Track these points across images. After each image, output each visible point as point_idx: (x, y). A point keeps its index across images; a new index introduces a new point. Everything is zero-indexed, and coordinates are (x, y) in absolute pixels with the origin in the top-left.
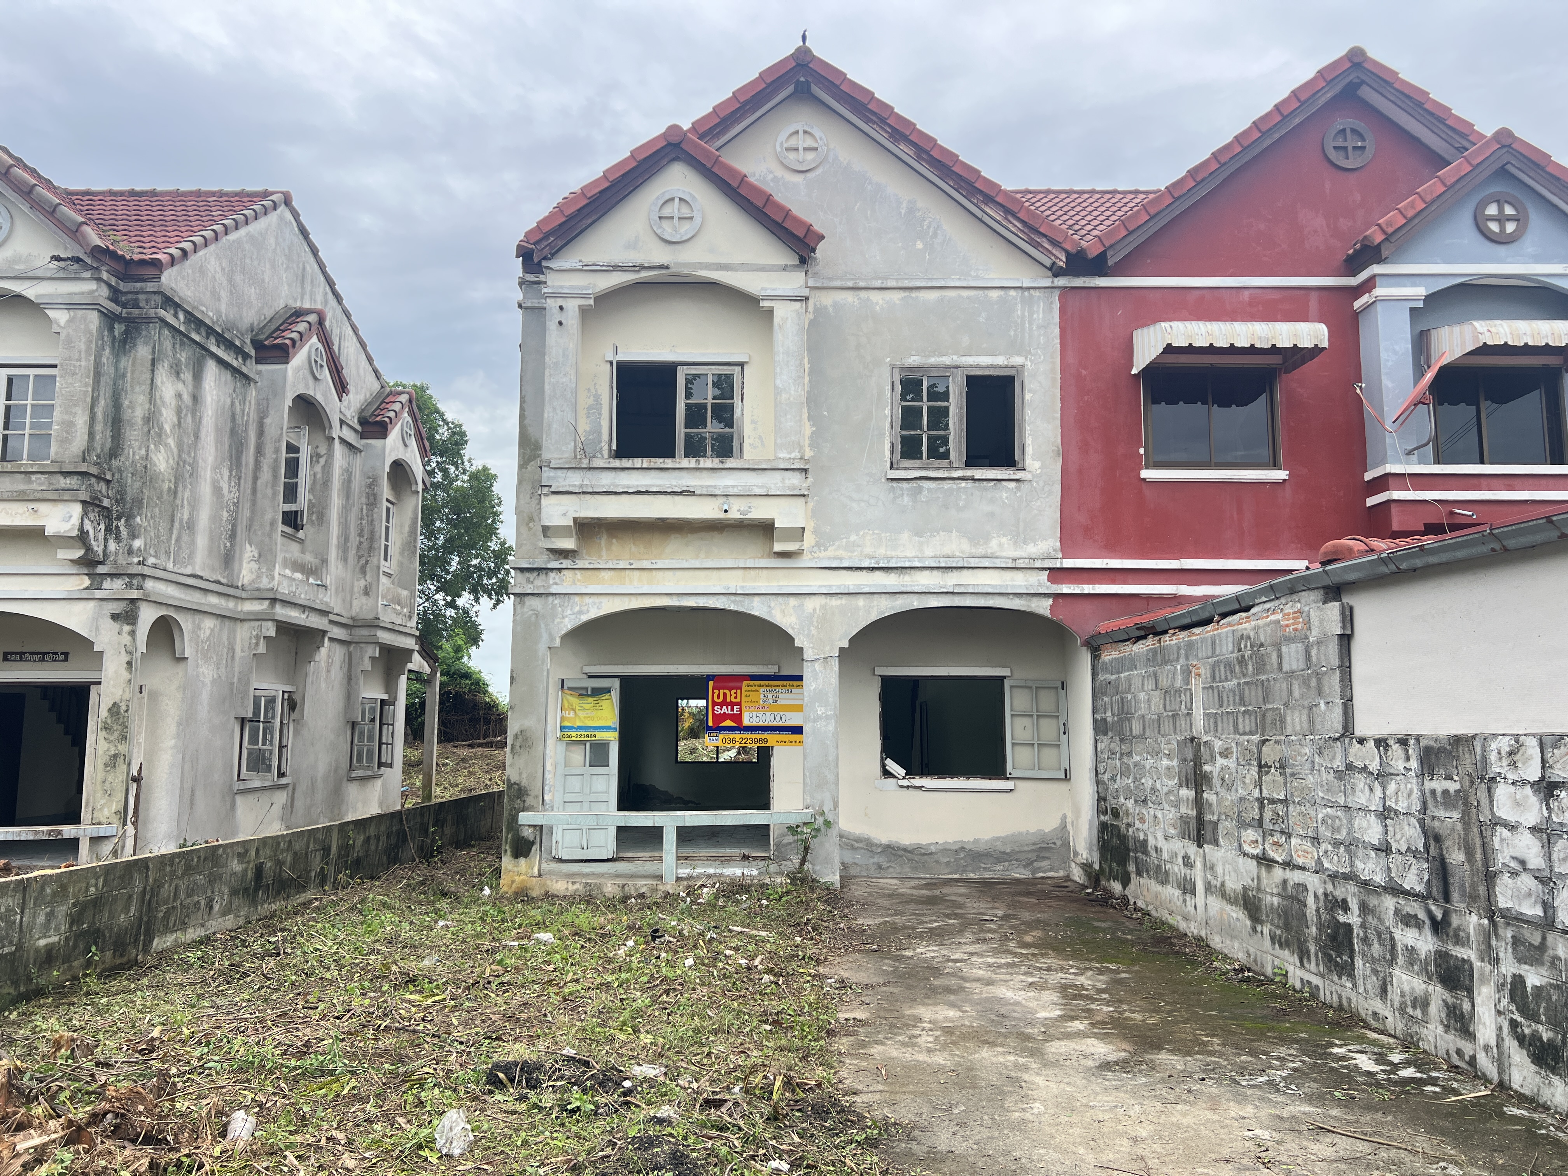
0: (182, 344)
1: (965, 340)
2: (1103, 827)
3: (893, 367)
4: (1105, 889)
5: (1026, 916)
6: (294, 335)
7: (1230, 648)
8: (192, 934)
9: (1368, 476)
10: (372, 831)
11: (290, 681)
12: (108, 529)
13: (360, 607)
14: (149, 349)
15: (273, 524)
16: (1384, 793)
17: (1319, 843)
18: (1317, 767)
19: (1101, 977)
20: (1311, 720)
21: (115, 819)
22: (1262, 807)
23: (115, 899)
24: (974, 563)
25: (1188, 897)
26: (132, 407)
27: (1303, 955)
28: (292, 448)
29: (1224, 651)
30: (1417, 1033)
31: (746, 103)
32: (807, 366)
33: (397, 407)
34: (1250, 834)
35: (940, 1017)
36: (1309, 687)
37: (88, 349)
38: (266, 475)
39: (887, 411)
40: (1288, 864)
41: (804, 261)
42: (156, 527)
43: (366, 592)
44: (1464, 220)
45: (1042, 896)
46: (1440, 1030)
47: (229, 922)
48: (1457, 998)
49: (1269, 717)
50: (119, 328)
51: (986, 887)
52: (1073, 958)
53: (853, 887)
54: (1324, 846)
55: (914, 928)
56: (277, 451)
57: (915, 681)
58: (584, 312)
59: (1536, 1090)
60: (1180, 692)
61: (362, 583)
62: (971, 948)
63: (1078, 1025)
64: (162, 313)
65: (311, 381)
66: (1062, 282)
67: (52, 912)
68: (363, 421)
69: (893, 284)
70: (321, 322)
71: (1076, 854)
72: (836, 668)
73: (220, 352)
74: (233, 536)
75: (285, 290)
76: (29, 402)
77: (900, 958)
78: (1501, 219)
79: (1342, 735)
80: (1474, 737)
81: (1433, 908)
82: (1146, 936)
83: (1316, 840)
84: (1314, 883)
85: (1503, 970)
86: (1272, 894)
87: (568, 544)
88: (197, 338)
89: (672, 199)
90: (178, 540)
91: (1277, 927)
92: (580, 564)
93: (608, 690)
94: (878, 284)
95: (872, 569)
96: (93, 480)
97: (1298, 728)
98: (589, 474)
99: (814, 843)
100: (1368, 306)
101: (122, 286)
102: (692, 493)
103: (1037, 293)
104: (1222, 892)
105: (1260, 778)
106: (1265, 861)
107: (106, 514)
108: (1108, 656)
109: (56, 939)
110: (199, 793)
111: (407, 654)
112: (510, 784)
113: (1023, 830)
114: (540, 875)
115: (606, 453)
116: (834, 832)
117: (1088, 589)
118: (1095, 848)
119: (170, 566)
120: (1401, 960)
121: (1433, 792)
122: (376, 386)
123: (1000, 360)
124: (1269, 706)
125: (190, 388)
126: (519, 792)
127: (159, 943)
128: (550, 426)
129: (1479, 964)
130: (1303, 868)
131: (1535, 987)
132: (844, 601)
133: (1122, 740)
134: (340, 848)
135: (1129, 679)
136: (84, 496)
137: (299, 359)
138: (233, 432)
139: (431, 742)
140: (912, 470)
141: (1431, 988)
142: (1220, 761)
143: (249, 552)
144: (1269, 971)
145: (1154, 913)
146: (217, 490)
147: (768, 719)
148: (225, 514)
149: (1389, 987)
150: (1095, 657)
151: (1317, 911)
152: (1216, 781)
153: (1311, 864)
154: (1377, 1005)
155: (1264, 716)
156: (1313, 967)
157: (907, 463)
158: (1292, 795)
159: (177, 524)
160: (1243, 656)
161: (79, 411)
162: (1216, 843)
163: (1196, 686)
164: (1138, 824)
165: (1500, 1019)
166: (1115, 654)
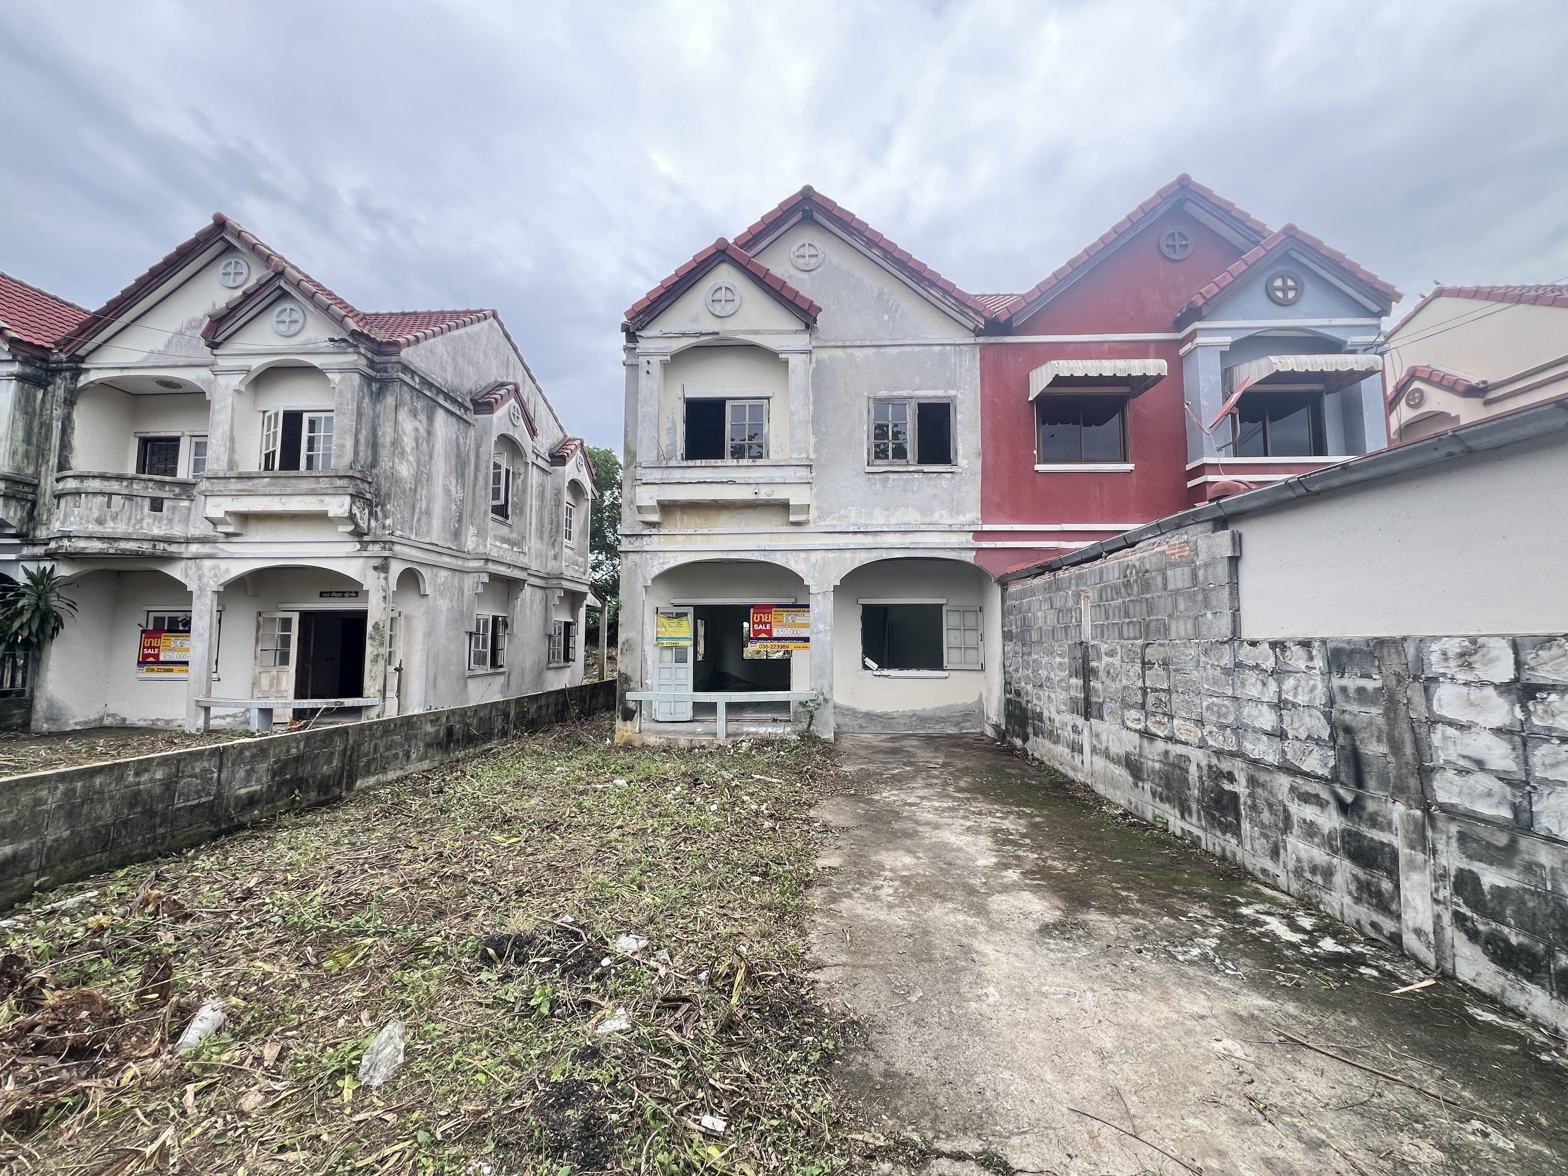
0: (418, 397)
1: (917, 380)
2: (1009, 702)
3: (869, 398)
4: (1009, 743)
5: (959, 764)
6: (497, 397)
7: (1117, 576)
8: (391, 775)
9: (1189, 467)
10: (543, 702)
11: (505, 609)
12: (370, 513)
13: (552, 566)
14: (393, 398)
15: (485, 512)
16: (1280, 687)
17: (1203, 725)
18: (1202, 664)
19: (1021, 821)
20: (1196, 627)
21: (378, 695)
22: (1145, 694)
23: (317, 756)
24: (923, 528)
25: (1076, 754)
26: (383, 436)
27: (1185, 811)
28: (497, 466)
29: (1111, 577)
30: (1317, 897)
31: (770, 224)
32: (811, 399)
33: (573, 447)
34: (1133, 714)
35: (899, 864)
36: (1195, 601)
37: (353, 397)
38: (481, 483)
39: (865, 428)
40: (1170, 739)
41: (808, 326)
42: (401, 512)
43: (555, 558)
44: (1259, 290)
45: (968, 746)
46: (1348, 900)
47: (426, 765)
48: (1372, 876)
49: (1153, 626)
50: (375, 386)
51: (929, 740)
52: (996, 802)
53: (843, 741)
54: (1208, 728)
55: (882, 775)
56: (488, 468)
57: (885, 608)
58: (665, 365)
59: (1498, 990)
60: (1071, 610)
61: (553, 552)
62: (921, 793)
63: (1013, 875)
64: (401, 375)
65: (511, 426)
66: (981, 340)
67: (253, 769)
68: (551, 456)
69: (868, 343)
70: (517, 390)
71: (988, 718)
72: (832, 599)
73: (447, 405)
74: (460, 520)
75: (494, 371)
76: (322, 434)
77: (870, 802)
78: (1285, 289)
79: (1231, 639)
80: (1404, 639)
81: (1341, 792)
82: (1046, 781)
83: (1200, 722)
84: (1197, 756)
85: (1443, 861)
86: (1153, 760)
87: (655, 518)
88: (429, 394)
89: (721, 288)
90: (419, 520)
91: (1159, 785)
92: (663, 531)
93: (686, 614)
94: (858, 343)
95: (856, 532)
96: (358, 482)
97: (1182, 633)
98: (666, 471)
99: (816, 713)
100: (1191, 351)
101: (376, 359)
102: (734, 483)
103: (964, 348)
104: (1106, 754)
105: (1144, 673)
106: (1147, 735)
107: (369, 503)
108: (1014, 588)
109: (258, 787)
110: (439, 678)
111: (583, 595)
112: (620, 674)
113: (954, 702)
114: (640, 732)
115: (679, 458)
116: (831, 705)
117: (999, 544)
118: (1003, 715)
119: (413, 537)
120: (1296, 830)
121: (1344, 689)
122: (561, 436)
123: (941, 393)
124: (1152, 618)
125: (425, 425)
126: (626, 679)
127: (360, 784)
128: (641, 440)
129: (1407, 851)
130: (1186, 743)
131: (1495, 888)
132: (836, 554)
133: (1023, 645)
134: (517, 714)
135: (1029, 603)
136: (351, 490)
137: (501, 412)
138: (458, 456)
139: (603, 647)
140: (881, 466)
141: (1335, 861)
142: (1106, 659)
143: (472, 530)
144: (1150, 817)
145: (1047, 763)
146: (447, 491)
147: (788, 633)
148: (454, 507)
149: (1282, 851)
150: (1004, 590)
151: (1200, 777)
152: (1102, 674)
153: (1194, 739)
154: (1269, 865)
155: (1148, 625)
156: (1194, 820)
157: (878, 462)
158: (1176, 686)
159: (417, 511)
160: (1129, 581)
161: (348, 437)
162: (1102, 718)
163: (1085, 606)
164: (1035, 701)
165: (1439, 908)
166: (1019, 587)
